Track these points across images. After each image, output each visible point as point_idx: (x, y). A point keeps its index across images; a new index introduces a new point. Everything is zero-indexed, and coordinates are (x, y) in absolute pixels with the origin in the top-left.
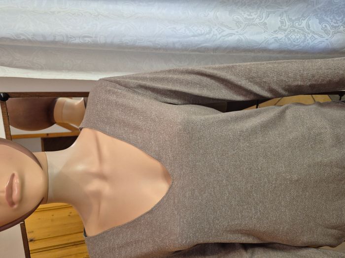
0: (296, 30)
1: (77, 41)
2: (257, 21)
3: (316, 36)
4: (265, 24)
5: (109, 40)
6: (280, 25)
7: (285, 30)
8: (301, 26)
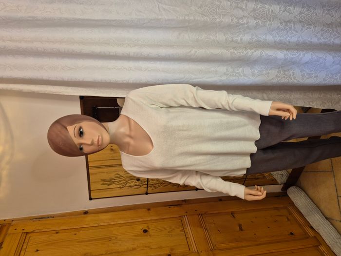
0: (235, 74)
1: (120, 82)
2: (213, 69)
3: (246, 78)
4: (217, 71)
5: (135, 82)
6: (225, 71)
7: (227, 75)
8: (239, 71)
